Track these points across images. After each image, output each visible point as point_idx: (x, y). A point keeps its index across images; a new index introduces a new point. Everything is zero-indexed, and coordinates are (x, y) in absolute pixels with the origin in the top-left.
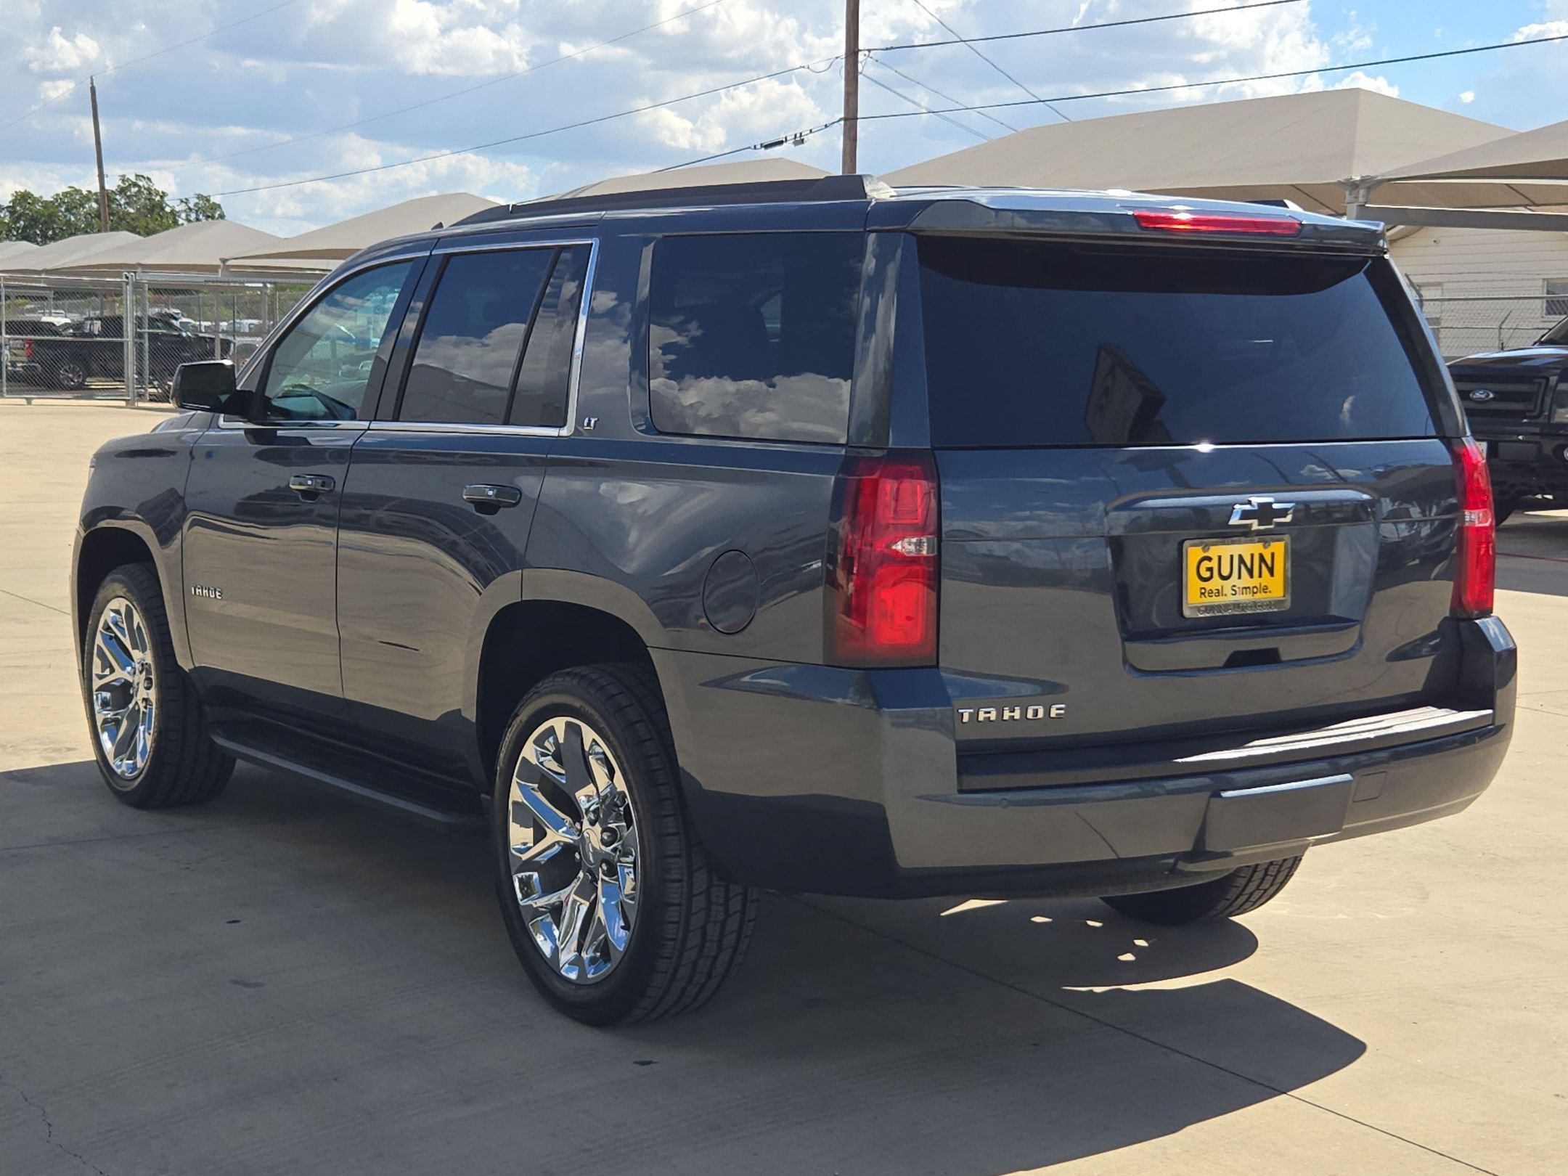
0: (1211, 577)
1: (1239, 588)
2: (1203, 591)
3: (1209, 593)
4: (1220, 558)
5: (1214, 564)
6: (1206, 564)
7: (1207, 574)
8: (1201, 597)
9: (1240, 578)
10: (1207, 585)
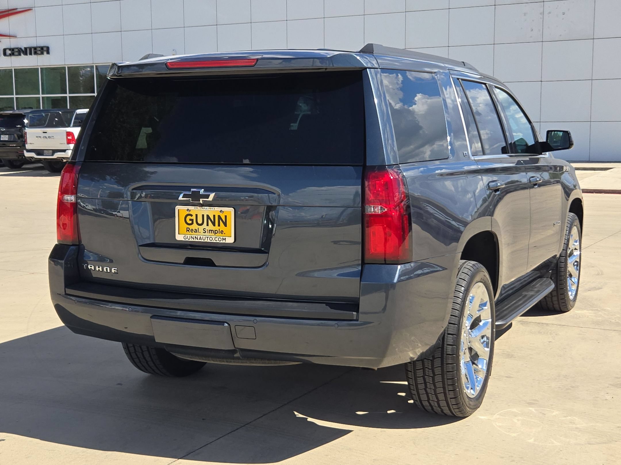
0: (192, 223)
1: (207, 230)
2: (188, 229)
3: (191, 231)
4: (197, 215)
5: (194, 217)
6: (189, 217)
7: (190, 222)
8: (187, 232)
9: (208, 225)
10: (191, 227)
